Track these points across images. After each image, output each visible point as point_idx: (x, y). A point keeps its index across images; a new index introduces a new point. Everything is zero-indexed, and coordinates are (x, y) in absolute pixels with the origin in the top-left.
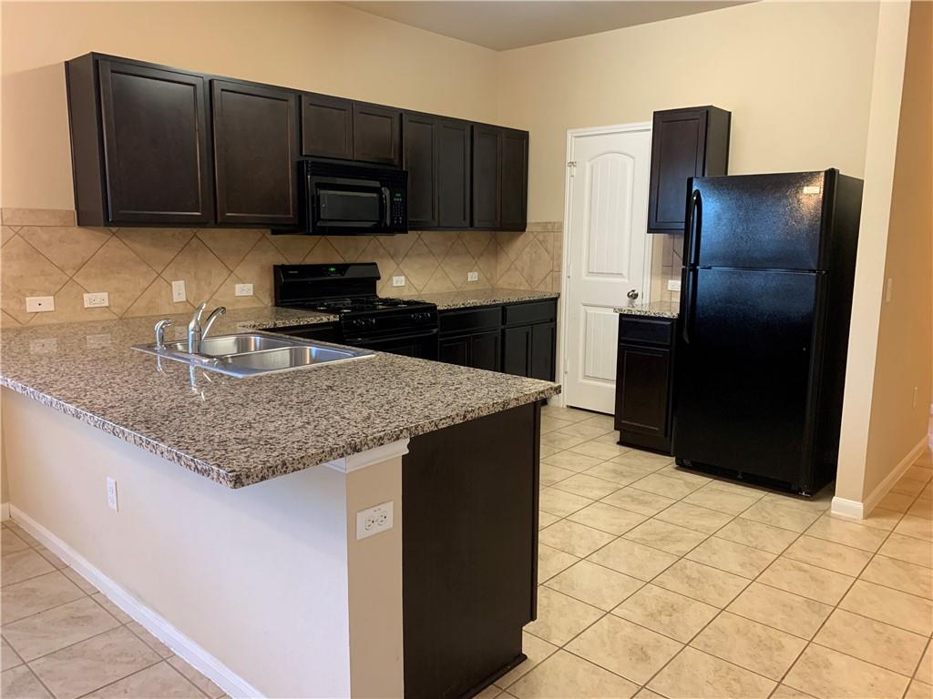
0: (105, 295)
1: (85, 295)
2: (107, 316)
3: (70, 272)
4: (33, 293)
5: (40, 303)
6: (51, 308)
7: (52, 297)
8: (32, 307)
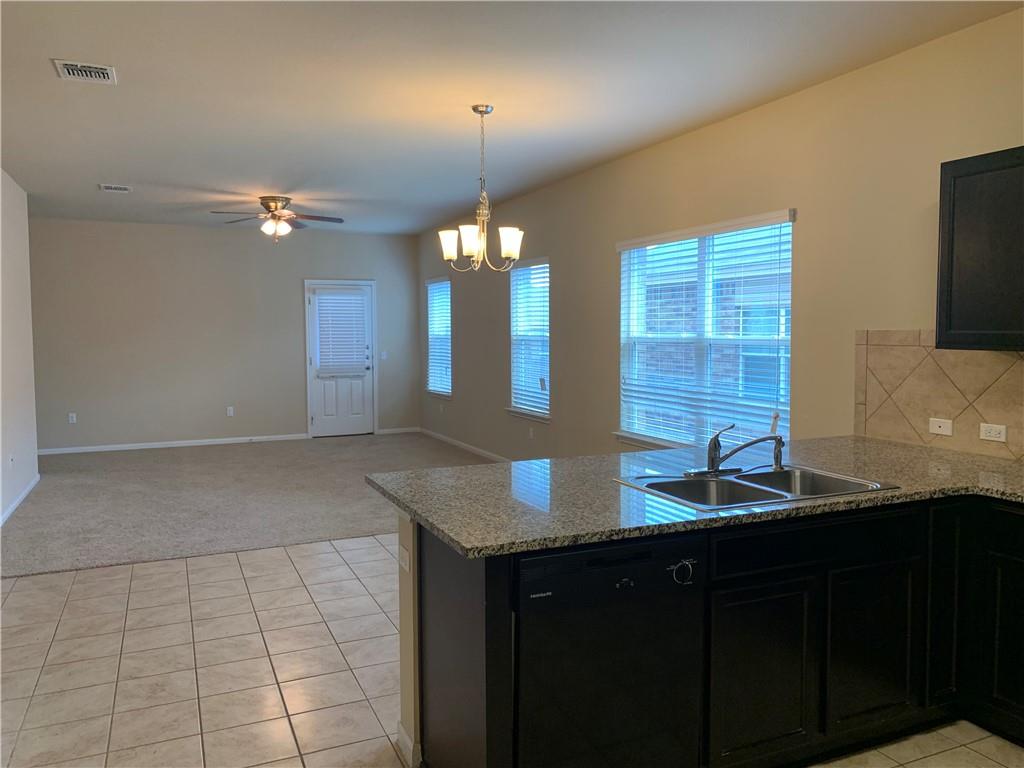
0: (1003, 428)
1: (982, 425)
2: (1004, 453)
3: (971, 397)
4: (936, 414)
5: (941, 426)
6: (949, 433)
7: (951, 421)
8: (934, 429)
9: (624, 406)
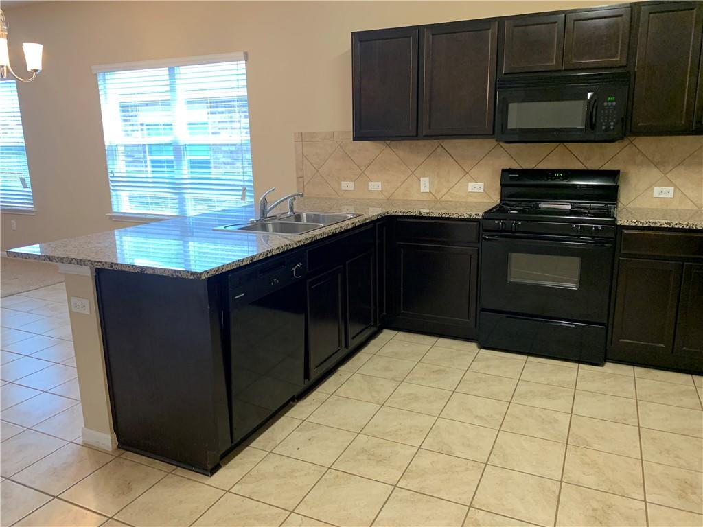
0: (380, 183)
1: (370, 183)
2: (381, 197)
3: (363, 168)
4: (345, 179)
5: (348, 186)
6: (352, 189)
7: (353, 183)
8: (344, 187)
9: (113, 193)
